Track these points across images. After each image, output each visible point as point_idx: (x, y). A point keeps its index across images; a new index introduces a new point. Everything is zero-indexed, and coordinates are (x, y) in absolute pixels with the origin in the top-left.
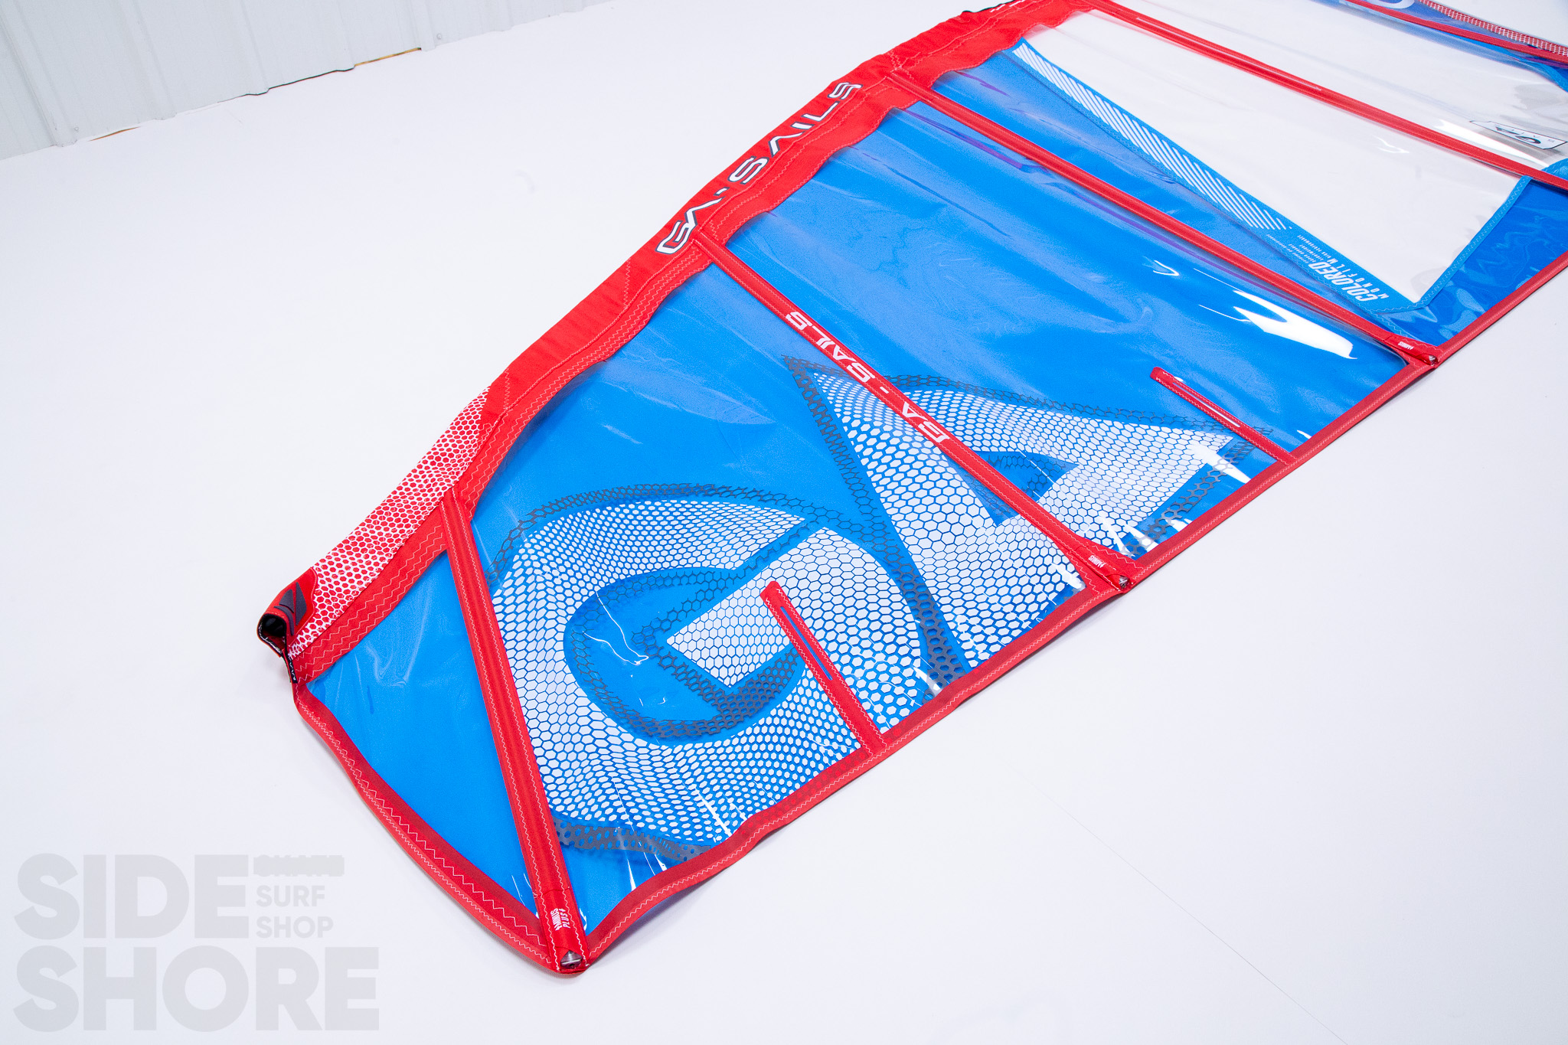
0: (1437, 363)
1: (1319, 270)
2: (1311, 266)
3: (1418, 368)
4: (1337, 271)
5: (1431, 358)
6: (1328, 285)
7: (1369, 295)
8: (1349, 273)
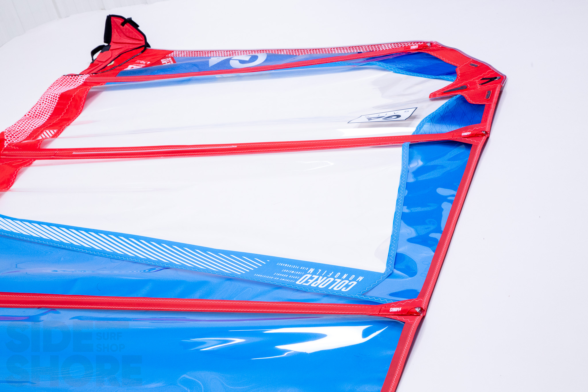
0: (424, 311)
1: (304, 282)
2: (298, 283)
3: (413, 323)
4: (317, 277)
5: (418, 310)
6: (316, 291)
7: (350, 284)
8: (327, 274)
